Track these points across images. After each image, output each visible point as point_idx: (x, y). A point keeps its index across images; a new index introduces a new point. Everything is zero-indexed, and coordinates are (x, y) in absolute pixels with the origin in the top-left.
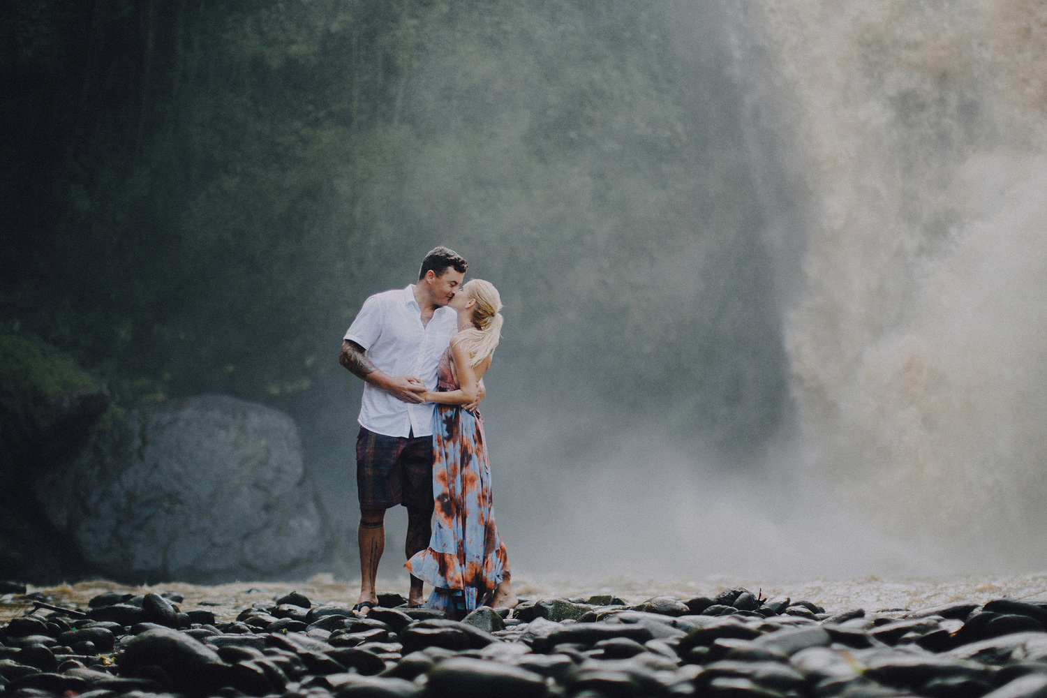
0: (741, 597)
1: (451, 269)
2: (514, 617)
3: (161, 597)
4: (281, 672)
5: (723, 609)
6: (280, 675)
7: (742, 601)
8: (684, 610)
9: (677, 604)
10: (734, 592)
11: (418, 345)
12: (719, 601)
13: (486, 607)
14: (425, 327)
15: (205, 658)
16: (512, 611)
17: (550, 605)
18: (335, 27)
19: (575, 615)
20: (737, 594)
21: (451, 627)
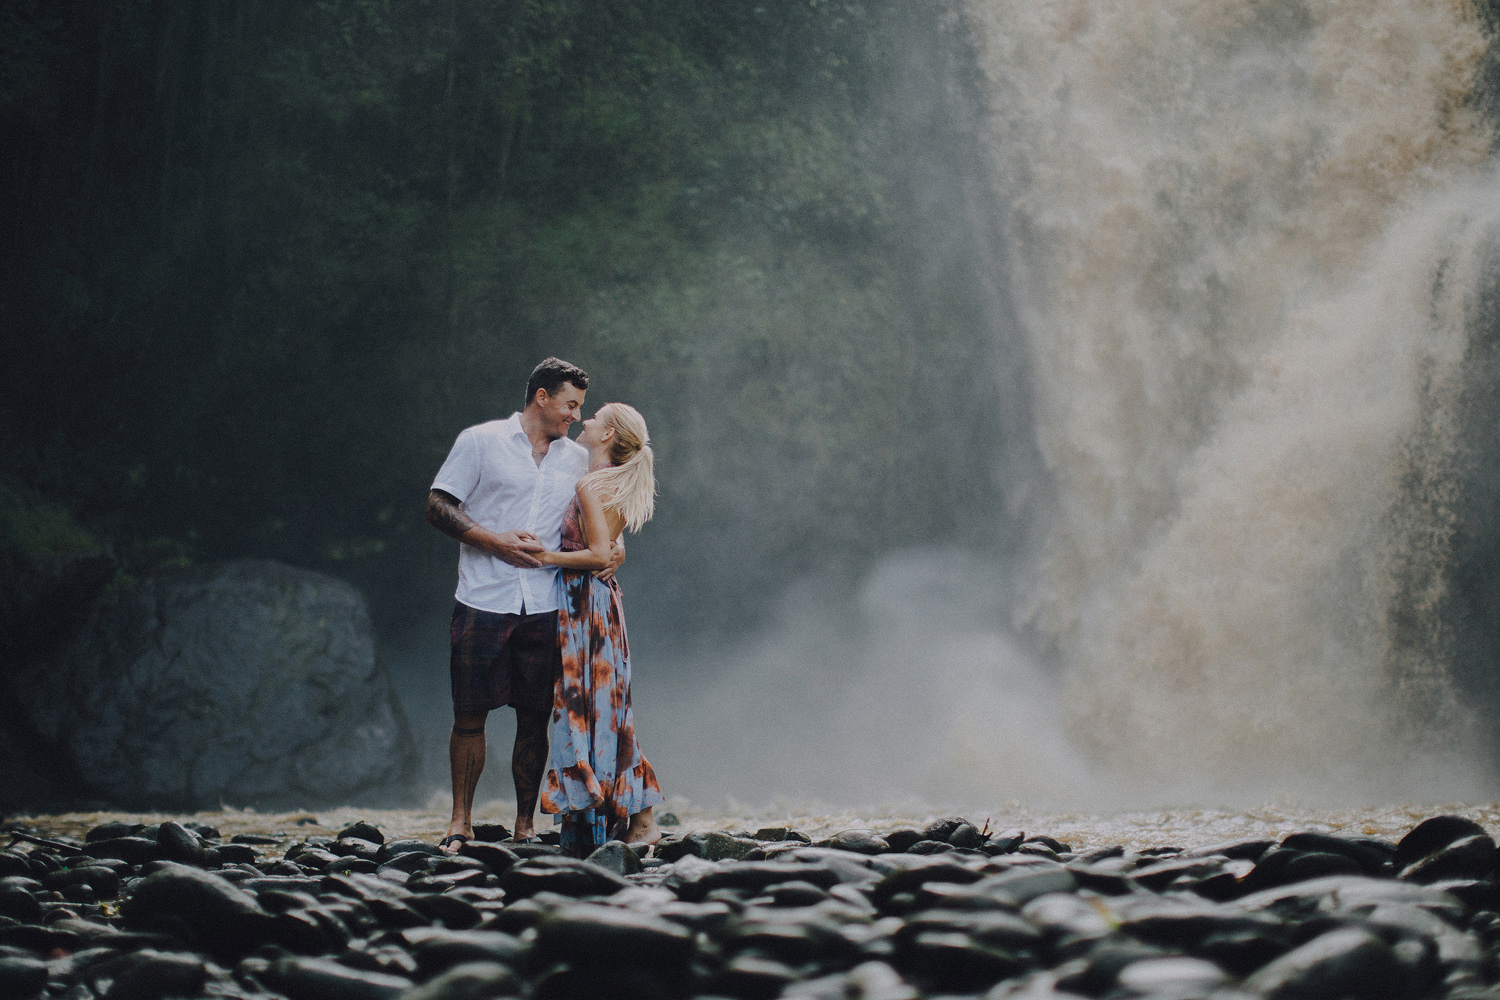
0: (959, 829)
1: (568, 385)
2: (655, 855)
3: (183, 828)
4: (341, 924)
5: (935, 846)
6: (340, 929)
7: (960, 835)
8: (883, 847)
9: (873, 839)
10: (950, 823)
11: (530, 489)
12: (930, 835)
13: (617, 842)
14: (538, 465)
15: (241, 906)
16: (652, 847)
17: (704, 839)
18: (420, 68)
19: (736, 852)
20: (953, 826)
21: (570, 866)
